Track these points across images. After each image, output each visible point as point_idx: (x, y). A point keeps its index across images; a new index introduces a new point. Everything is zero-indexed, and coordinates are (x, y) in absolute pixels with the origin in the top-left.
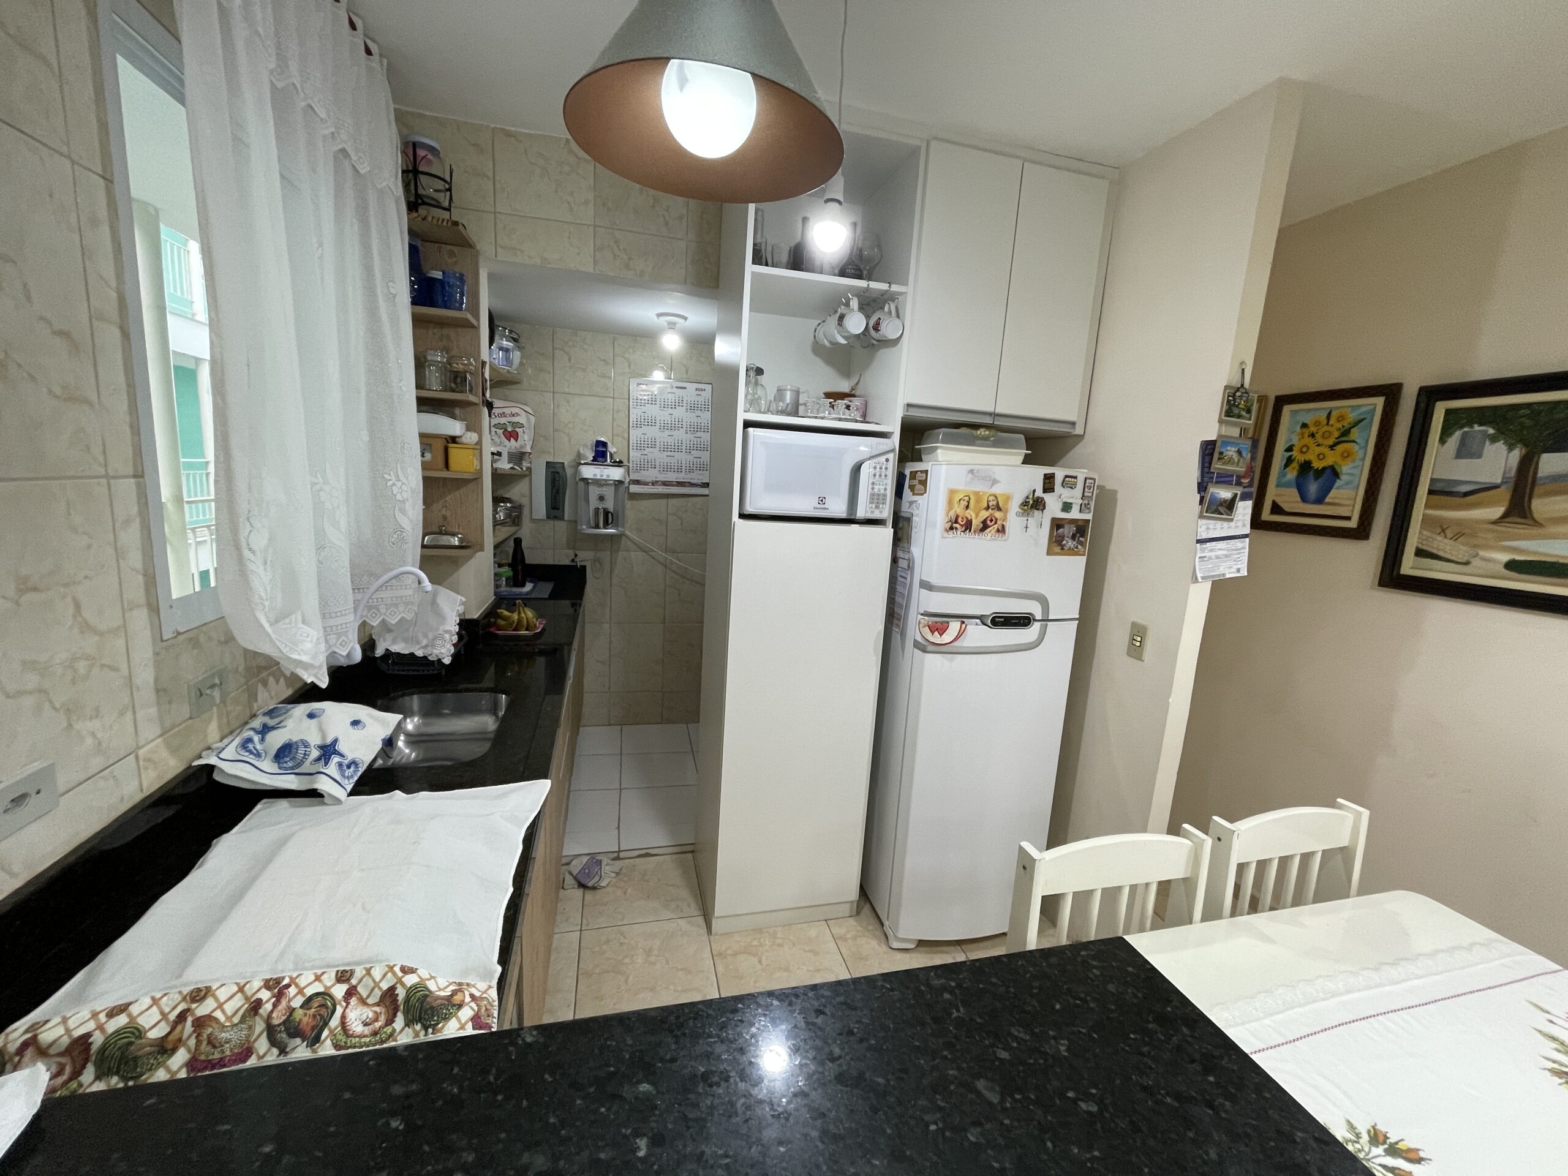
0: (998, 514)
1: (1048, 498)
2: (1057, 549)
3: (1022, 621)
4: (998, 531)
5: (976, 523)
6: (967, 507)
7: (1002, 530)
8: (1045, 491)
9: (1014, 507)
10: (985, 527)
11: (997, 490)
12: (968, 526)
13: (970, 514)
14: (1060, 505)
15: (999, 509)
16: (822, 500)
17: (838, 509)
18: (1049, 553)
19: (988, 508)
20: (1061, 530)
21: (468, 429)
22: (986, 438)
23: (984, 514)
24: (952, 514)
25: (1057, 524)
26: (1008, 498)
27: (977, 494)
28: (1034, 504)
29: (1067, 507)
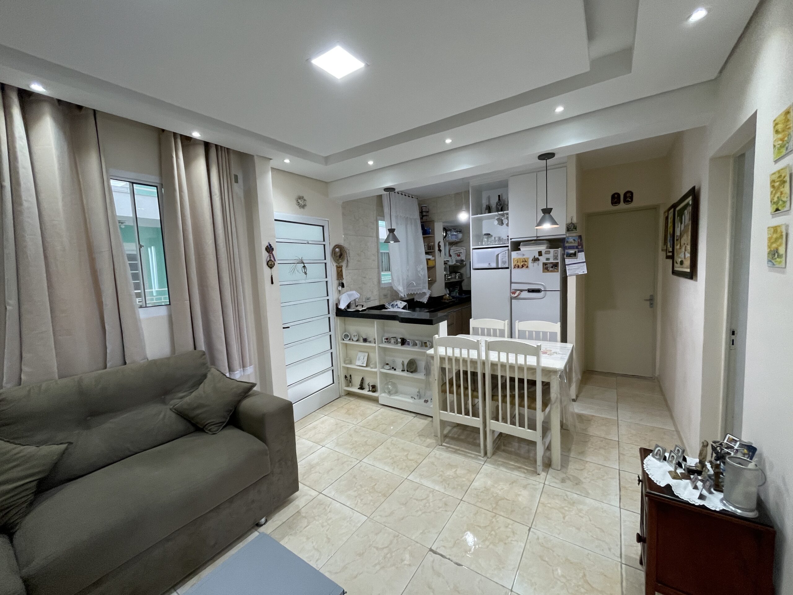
0: (526, 263)
1: (540, 258)
2: (546, 271)
3: (538, 291)
4: (526, 267)
5: (520, 266)
6: (518, 262)
7: (527, 267)
8: (539, 256)
9: (530, 261)
10: (523, 266)
11: (524, 257)
12: (518, 267)
13: (519, 264)
14: (545, 259)
15: (526, 262)
16: (489, 264)
17: (494, 265)
18: (543, 272)
19: (523, 262)
20: (546, 266)
21: (433, 257)
22: (534, 243)
23: (522, 263)
24: (514, 264)
25: (545, 264)
26: (528, 259)
27: (519, 258)
28: (536, 260)
29: (548, 259)
